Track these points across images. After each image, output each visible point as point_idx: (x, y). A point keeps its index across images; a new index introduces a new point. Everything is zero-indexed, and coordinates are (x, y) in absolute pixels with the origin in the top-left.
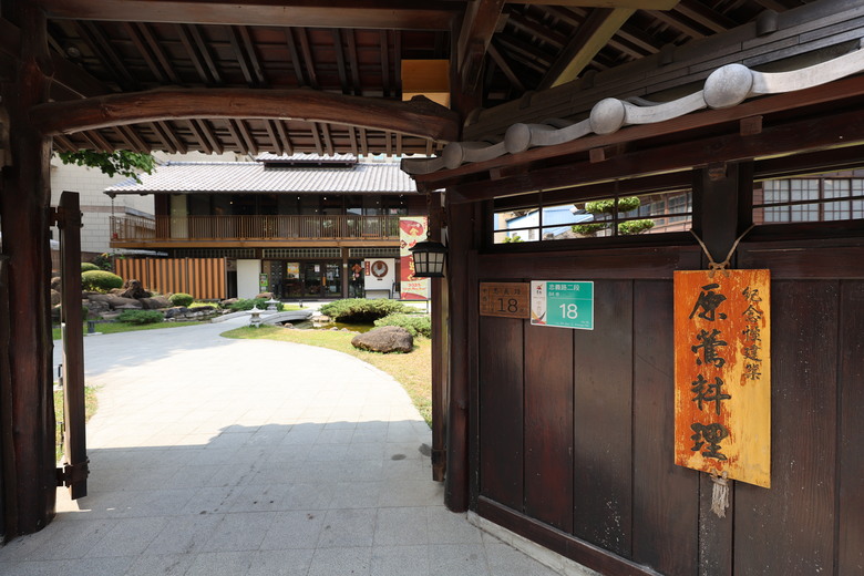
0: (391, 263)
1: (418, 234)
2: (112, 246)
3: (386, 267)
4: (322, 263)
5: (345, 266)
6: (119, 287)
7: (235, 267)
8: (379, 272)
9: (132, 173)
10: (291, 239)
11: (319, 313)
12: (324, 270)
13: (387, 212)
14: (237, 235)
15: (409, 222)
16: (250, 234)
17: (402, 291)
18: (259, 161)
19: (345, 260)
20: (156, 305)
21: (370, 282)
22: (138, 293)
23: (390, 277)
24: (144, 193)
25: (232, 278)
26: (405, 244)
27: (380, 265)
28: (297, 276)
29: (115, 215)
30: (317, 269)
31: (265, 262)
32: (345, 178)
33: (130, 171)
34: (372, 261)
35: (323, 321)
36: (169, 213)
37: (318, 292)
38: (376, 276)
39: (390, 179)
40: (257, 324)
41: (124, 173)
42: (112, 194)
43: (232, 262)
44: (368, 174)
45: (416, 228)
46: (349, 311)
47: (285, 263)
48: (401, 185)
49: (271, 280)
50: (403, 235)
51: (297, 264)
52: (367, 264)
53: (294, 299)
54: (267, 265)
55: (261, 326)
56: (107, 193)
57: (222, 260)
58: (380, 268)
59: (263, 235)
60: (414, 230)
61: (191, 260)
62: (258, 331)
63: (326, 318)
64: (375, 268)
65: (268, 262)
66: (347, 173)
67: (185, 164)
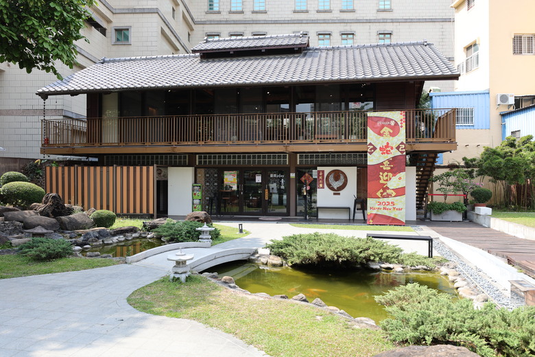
0: (351, 173)
1: (393, 135)
2: (43, 152)
3: (345, 177)
4: (265, 172)
5: (293, 175)
6: (39, 201)
7: (166, 175)
8: (336, 185)
9: (52, 68)
10: (229, 143)
11: (267, 251)
12: (266, 180)
13: (347, 106)
14: (168, 139)
15: (380, 118)
16: (182, 137)
17: (369, 211)
18: (194, 51)
19: (293, 168)
20: (76, 225)
21: (324, 197)
22: (58, 210)
23: (350, 192)
24: (74, 93)
25: (162, 188)
26: (375, 148)
27: (337, 176)
28: (235, 188)
29: (47, 118)
30: (258, 179)
31: (198, 170)
32: (294, 66)
33: (50, 64)
34: (327, 170)
35: (274, 265)
36: (100, 115)
37: (259, 205)
38: (332, 189)
39: (351, 63)
40: (183, 277)
41: (43, 68)
42: (44, 95)
43: (163, 169)
44: (323, 59)
45: (389, 126)
46: (314, 256)
47: (221, 171)
48: (368, 70)
49: (205, 191)
50: (372, 136)
51: (235, 173)
52: (321, 173)
53: (231, 217)
54: (201, 172)
55: (189, 279)
56: (39, 94)
57: (151, 168)
58: (337, 179)
59: (196, 138)
60: (386, 130)
61: (119, 168)
62: (183, 292)
63: (278, 260)
64: (331, 179)
65: (203, 170)
66: (296, 60)
67: (119, 61)
